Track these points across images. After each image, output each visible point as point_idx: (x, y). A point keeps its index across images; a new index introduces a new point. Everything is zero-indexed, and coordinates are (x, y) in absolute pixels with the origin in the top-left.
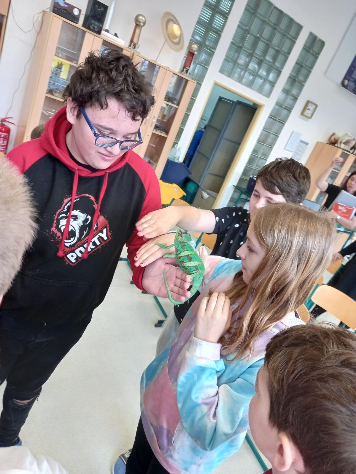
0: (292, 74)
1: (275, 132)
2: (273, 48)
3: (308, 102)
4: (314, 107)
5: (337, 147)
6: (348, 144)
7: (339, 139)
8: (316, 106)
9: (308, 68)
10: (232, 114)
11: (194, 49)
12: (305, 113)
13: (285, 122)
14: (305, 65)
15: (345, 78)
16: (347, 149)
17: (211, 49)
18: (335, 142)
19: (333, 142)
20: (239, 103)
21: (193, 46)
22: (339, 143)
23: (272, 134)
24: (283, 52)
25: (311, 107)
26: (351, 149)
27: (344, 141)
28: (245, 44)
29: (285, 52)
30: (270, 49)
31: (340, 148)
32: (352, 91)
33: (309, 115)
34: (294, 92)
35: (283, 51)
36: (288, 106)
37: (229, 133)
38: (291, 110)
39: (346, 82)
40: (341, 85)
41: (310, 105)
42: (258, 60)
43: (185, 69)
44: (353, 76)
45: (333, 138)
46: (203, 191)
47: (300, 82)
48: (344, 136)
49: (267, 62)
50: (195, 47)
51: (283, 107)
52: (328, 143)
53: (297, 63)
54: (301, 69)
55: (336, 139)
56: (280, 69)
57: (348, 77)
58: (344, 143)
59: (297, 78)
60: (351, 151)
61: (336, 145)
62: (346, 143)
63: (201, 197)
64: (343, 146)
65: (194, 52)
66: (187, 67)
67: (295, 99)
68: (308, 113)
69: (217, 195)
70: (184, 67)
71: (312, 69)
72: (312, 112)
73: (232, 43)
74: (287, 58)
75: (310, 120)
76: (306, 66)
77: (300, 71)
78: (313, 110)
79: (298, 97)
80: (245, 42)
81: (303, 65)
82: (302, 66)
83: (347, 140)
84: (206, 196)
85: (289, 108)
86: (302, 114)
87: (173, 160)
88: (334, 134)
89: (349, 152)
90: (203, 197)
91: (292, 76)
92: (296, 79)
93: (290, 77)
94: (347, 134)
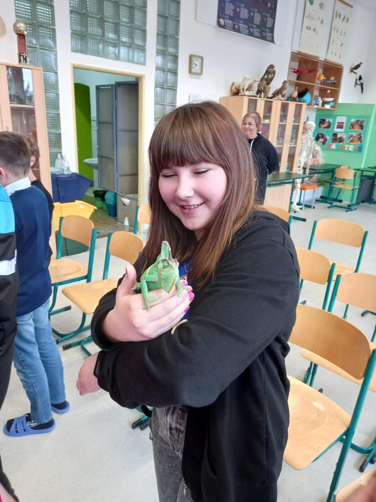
0: (159, 30)
1: (170, 102)
2: (123, 5)
3: (191, 57)
4: (200, 60)
5: (242, 95)
6: (251, 89)
7: (239, 87)
8: (202, 58)
9: (173, 17)
10: (116, 99)
11: (21, 29)
12: (193, 70)
13: (176, 87)
14: (170, 15)
15: (219, 17)
16: (252, 95)
17: (48, 26)
18: (237, 91)
19: (237, 93)
20: (119, 84)
21: (18, 25)
22: (241, 91)
23: (167, 105)
24: (138, 7)
25: (197, 62)
26: (257, 93)
27: (246, 88)
28: (88, 9)
29: (139, 6)
30: (121, 7)
31: (244, 95)
32: (232, 30)
33: (198, 71)
34: (171, 50)
35: (137, 5)
36: (172, 68)
37: (122, 123)
38: (177, 72)
39: (222, 21)
40: (218, 27)
41: (193, 59)
42: (113, 25)
43: (22, 57)
44: (226, 13)
45: (233, 88)
46: (122, 197)
47: (172, 36)
48: (243, 81)
49: (124, 24)
50: (22, 26)
51: (166, 70)
52: (231, 95)
53: (159, 15)
54: (167, 21)
55: (237, 88)
56: (143, 28)
57: (221, 15)
58: (247, 90)
59: (167, 32)
60: (258, 96)
61: (240, 94)
62: (249, 88)
63: (123, 204)
64: (247, 93)
65: (23, 32)
66: (23, 54)
67: (175, 58)
68: (196, 69)
69: (138, 196)
70: (20, 56)
71: (179, 17)
72: (200, 67)
73: (71, 11)
74: (145, 13)
75: (202, 76)
76: (172, 16)
77: (167, 24)
78: (200, 64)
79: (177, 55)
80: (87, 7)
81: (167, 16)
82: (166, 18)
83: (249, 85)
84: (127, 201)
85: (173, 70)
86: (190, 72)
87: (61, 173)
88: (233, 84)
89: (256, 97)
90: (125, 204)
91: (160, 32)
92: (166, 34)
93: (158, 34)
94: (245, 78)
